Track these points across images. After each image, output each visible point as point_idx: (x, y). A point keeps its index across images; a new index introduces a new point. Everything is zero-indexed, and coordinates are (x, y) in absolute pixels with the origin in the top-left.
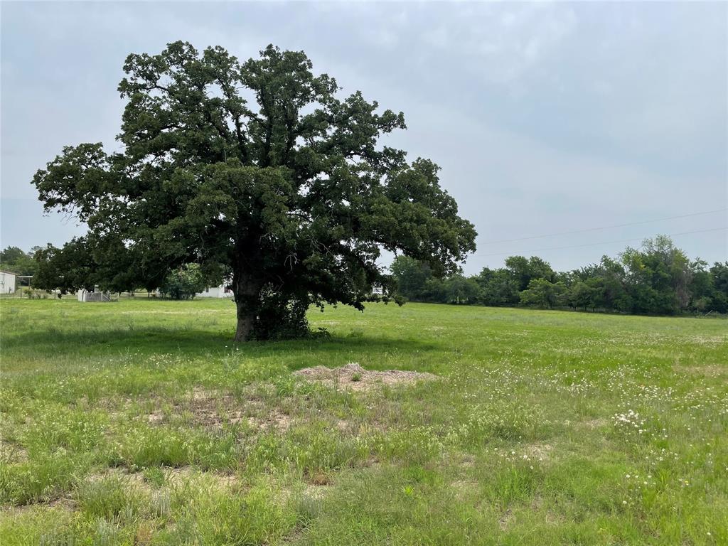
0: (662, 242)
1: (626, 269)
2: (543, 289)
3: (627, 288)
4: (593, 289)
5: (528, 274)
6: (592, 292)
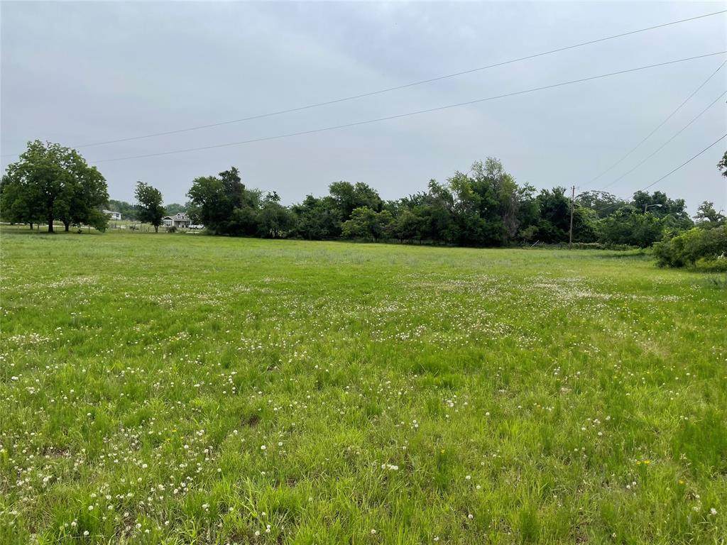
0: (492, 166)
1: (455, 196)
2: (367, 219)
3: (455, 217)
4: (420, 218)
5: (353, 202)
6: (419, 222)
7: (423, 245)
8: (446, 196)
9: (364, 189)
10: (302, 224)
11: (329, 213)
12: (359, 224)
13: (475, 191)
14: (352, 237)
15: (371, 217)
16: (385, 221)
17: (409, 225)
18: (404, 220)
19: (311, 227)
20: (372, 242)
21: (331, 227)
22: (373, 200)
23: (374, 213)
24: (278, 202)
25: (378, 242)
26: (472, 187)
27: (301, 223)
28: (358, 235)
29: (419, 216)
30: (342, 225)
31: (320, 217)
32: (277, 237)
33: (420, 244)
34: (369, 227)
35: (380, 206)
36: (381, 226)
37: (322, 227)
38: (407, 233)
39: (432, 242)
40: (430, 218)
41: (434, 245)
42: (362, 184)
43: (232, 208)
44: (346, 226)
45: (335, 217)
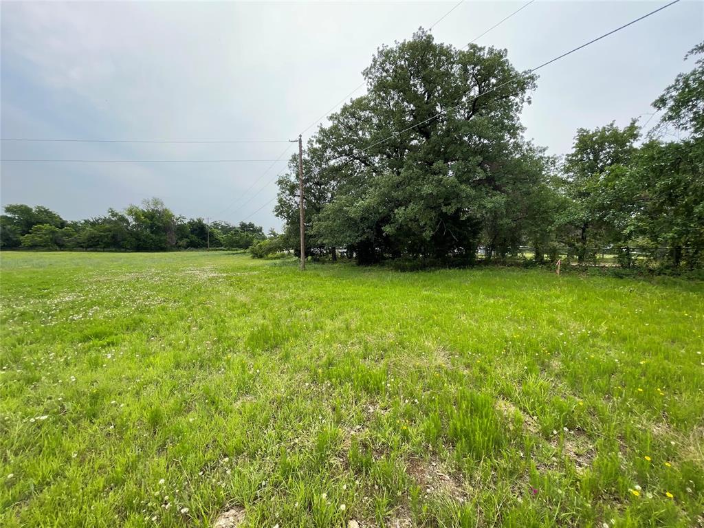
0: (156, 203)
1: (131, 219)
2: (49, 234)
3: (131, 233)
4: (102, 233)
5: (33, 221)
6: (101, 236)
7: (107, 251)
8: (123, 219)
9: (44, 211)
12: (41, 237)
13: (145, 217)
14: (33, 247)
15: (53, 232)
16: (69, 235)
17: (93, 238)
18: (87, 235)
20: (56, 250)
21: (8, 239)
22: (54, 219)
23: (57, 229)
25: (63, 251)
26: (143, 215)
28: (40, 246)
30: (21, 238)
33: (104, 251)
34: (51, 239)
35: (63, 224)
36: (65, 238)
38: (90, 243)
39: (114, 249)
40: (111, 234)
41: (116, 251)
42: (42, 207)
44: (26, 239)
45: (14, 232)
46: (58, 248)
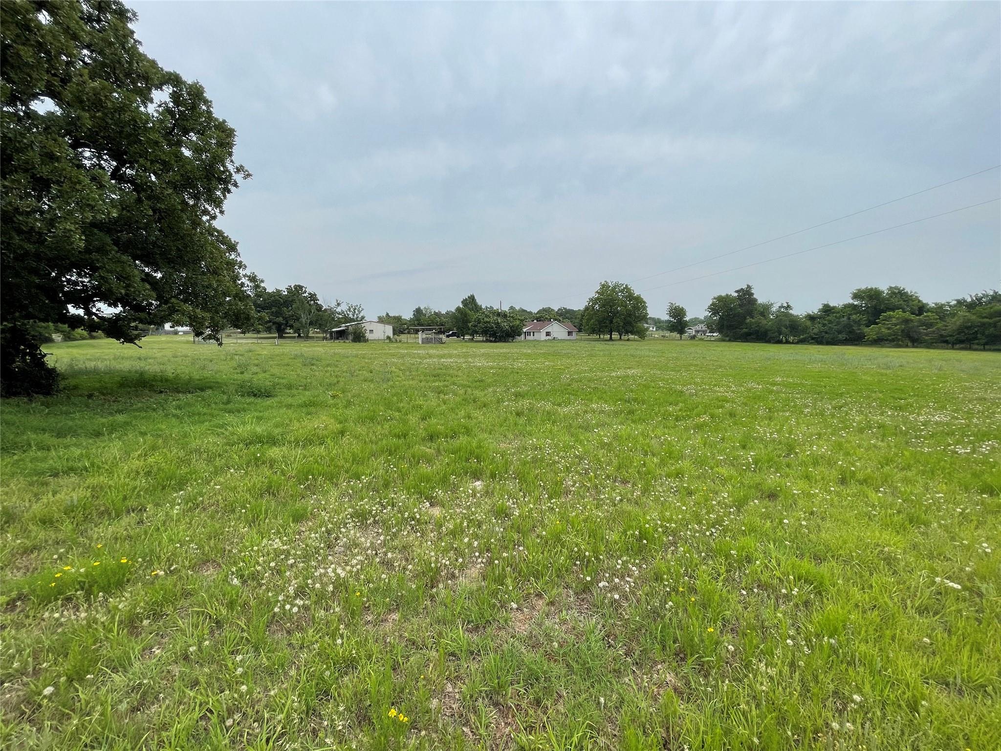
2: (901, 323)
4: (986, 320)
5: (882, 307)
6: (983, 324)
7: (990, 350)
9: (898, 294)
10: (816, 331)
11: (849, 319)
12: (889, 329)
14: (879, 342)
15: (907, 321)
16: (929, 325)
17: (968, 328)
18: (958, 323)
19: (826, 333)
20: (907, 346)
21: (852, 332)
22: (911, 303)
23: (912, 317)
24: (791, 311)
25: (917, 347)
27: (816, 329)
28: (887, 340)
29: (983, 318)
30: (866, 330)
31: (838, 323)
32: (787, 342)
33: (984, 350)
34: (903, 331)
35: (922, 309)
36: (922, 329)
37: (840, 332)
38: (962, 337)
42: (896, 288)
43: (745, 318)
44: (871, 331)
45: (858, 323)
46: (909, 344)
